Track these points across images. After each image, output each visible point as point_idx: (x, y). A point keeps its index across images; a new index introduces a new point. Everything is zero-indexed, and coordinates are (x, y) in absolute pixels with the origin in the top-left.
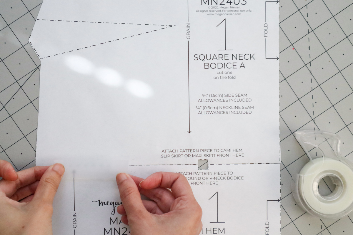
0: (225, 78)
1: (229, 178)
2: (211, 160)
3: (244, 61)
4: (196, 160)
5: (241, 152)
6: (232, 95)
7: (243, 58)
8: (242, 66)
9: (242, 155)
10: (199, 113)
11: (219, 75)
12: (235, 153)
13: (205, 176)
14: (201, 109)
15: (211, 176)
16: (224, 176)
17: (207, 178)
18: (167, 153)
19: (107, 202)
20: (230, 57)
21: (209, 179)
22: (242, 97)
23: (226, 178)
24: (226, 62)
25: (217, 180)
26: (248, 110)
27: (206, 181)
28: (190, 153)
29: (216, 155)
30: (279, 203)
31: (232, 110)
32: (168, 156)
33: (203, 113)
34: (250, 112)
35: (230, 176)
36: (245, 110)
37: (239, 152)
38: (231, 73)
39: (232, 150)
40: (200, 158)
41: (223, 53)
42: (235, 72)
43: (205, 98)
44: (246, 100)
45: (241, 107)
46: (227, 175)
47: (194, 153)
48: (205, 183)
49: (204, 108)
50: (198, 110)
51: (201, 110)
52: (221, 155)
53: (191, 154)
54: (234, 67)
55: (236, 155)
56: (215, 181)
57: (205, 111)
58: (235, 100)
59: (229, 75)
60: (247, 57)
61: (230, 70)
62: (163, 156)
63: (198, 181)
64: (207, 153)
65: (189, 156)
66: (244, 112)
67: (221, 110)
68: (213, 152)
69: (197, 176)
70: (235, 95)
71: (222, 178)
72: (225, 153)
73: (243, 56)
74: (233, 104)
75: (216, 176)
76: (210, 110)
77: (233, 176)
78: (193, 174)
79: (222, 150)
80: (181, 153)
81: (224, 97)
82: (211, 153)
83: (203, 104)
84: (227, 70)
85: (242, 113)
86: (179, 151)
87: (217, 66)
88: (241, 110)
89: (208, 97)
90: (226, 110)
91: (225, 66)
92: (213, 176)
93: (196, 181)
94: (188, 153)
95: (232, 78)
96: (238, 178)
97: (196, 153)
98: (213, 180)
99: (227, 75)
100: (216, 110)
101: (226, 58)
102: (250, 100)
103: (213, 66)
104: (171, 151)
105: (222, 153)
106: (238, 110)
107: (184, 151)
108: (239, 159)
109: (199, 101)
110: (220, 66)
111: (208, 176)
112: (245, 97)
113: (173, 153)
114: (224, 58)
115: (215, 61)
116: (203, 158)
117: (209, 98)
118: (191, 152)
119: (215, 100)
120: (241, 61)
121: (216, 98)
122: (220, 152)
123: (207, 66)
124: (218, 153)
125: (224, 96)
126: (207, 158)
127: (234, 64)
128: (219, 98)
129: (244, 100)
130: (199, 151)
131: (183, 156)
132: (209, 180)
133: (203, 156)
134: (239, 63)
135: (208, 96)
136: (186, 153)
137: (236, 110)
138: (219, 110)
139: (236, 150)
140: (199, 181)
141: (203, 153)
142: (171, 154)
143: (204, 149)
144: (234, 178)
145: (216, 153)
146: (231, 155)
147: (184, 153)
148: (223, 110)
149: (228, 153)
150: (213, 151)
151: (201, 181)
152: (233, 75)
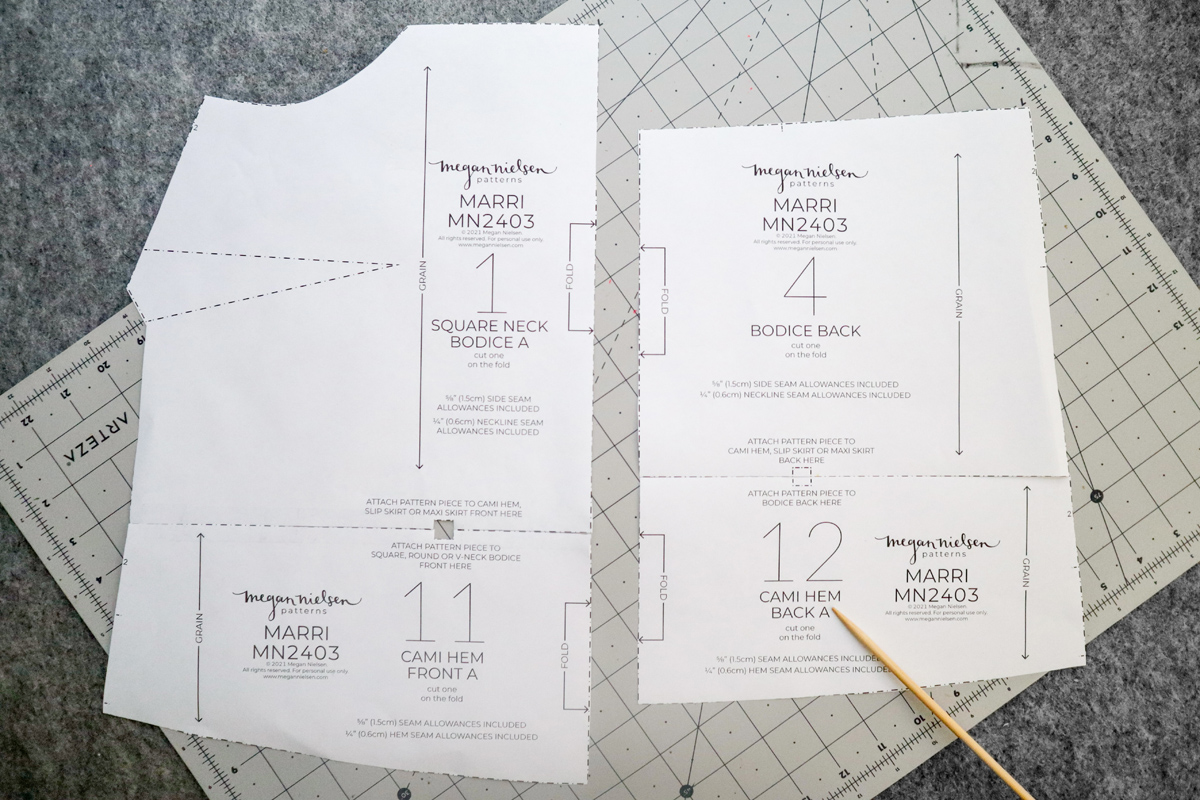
0: (490, 365)
1: (492, 558)
2: (459, 521)
3: (527, 334)
4: (430, 521)
5: (516, 509)
6: (502, 399)
7: (525, 328)
8: (524, 343)
9: (518, 514)
10: (439, 431)
11: (478, 361)
12: (505, 509)
13: (448, 552)
14: (443, 422)
15: (458, 552)
16: (483, 553)
17: (450, 556)
18: (375, 506)
19: (262, 596)
20: (500, 326)
21: (455, 557)
22: (521, 404)
23: (487, 557)
24: (493, 335)
25: (470, 561)
26: (532, 428)
27: (449, 561)
28: (419, 507)
29: (468, 512)
30: (589, 609)
31: (502, 428)
32: (378, 511)
33: (446, 431)
34: (536, 433)
35: (494, 553)
36: (527, 428)
37: (513, 509)
38: (501, 356)
39: (499, 504)
40: (438, 517)
41: (488, 317)
42: (509, 355)
43: (451, 403)
44: (529, 409)
45: (519, 422)
46: (488, 552)
47: (427, 508)
48: (448, 566)
49: (448, 421)
50: (438, 426)
51: (443, 425)
52: (478, 513)
53: (422, 508)
54: (508, 345)
55: (507, 514)
56: (467, 561)
57: (451, 427)
58: (508, 408)
59: (497, 359)
60: (533, 326)
61: (499, 351)
62: (368, 511)
63: (433, 560)
64: (452, 508)
65: (417, 512)
66: (524, 432)
67: (480, 426)
68: (463, 507)
69: (432, 551)
70: (507, 399)
71: (479, 557)
72: (487, 508)
73: (525, 324)
74: (504, 416)
75: (468, 552)
76: (460, 427)
77: (501, 553)
78: (424, 547)
79: (481, 504)
80: (403, 506)
81: (486, 403)
82: (459, 508)
83: (447, 415)
84: (493, 350)
85: (521, 432)
86: (399, 502)
87: (475, 342)
88: (519, 427)
89: (456, 401)
90: (489, 427)
91: (490, 342)
92: (463, 552)
93: (429, 561)
94: (415, 506)
95: (504, 365)
96: (509, 558)
97: (432, 507)
98: (462, 561)
99: (494, 361)
100: (470, 427)
101: (493, 328)
102: (536, 409)
103: (468, 342)
104: (383, 502)
105: (481, 509)
106: (513, 427)
107: (407, 502)
108: (514, 523)
109: (440, 408)
110: (481, 342)
111: (453, 552)
112: (527, 404)
113: (387, 506)
114: (488, 328)
115: (472, 333)
116: (444, 518)
117: (458, 403)
118: (422, 505)
119: (469, 408)
120: (522, 335)
121: (471, 404)
122: (476, 508)
123: (456, 342)
124: (473, 508)
125: (486, 399)
126: (451, 518)
127: (508, 340)
128: (477, 403)
129: (525, 409)
130: (437, 503)
131: (407, 511)
132: (455, 561)
133: (444, 513)
134: (517, 337)
135: (456, 399)
136: (412, 507)
137: (510, 426)
138: (477, 426)
139: (507, 504)
140: (436, 561)
141: (444, 508)
142: (383, 506)
143: (445, 499)
144: (501, 558)
145: (469, 509)
146: (498, 513)
147: (408, 507)
148: (484, 427)
149: (491, 509)
150: (463, 504)
151: (440, 561)
152: (505, 360)
